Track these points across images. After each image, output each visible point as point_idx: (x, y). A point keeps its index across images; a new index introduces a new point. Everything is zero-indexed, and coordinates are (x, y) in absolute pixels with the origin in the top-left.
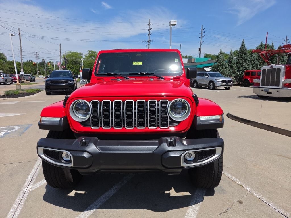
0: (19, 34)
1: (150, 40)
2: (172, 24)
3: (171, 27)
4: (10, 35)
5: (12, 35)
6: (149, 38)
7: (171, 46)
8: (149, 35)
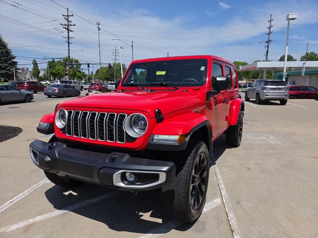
0: (132, 46)
1: (270, 39)
2: (289, 18)
3: (289, 23)
4: (120, 48)
5: (121, 48)
6: (269, 38)
7: (287, 46)
8: (269, 34)
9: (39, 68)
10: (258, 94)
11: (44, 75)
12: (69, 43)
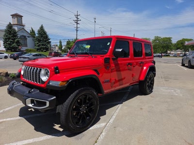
9: (63, 45)
10: (189, 61)
11: (64, 49)
12: (77, 31)
